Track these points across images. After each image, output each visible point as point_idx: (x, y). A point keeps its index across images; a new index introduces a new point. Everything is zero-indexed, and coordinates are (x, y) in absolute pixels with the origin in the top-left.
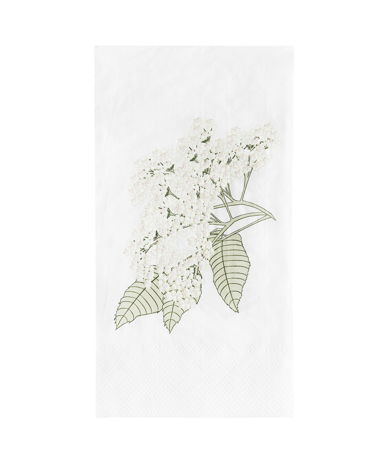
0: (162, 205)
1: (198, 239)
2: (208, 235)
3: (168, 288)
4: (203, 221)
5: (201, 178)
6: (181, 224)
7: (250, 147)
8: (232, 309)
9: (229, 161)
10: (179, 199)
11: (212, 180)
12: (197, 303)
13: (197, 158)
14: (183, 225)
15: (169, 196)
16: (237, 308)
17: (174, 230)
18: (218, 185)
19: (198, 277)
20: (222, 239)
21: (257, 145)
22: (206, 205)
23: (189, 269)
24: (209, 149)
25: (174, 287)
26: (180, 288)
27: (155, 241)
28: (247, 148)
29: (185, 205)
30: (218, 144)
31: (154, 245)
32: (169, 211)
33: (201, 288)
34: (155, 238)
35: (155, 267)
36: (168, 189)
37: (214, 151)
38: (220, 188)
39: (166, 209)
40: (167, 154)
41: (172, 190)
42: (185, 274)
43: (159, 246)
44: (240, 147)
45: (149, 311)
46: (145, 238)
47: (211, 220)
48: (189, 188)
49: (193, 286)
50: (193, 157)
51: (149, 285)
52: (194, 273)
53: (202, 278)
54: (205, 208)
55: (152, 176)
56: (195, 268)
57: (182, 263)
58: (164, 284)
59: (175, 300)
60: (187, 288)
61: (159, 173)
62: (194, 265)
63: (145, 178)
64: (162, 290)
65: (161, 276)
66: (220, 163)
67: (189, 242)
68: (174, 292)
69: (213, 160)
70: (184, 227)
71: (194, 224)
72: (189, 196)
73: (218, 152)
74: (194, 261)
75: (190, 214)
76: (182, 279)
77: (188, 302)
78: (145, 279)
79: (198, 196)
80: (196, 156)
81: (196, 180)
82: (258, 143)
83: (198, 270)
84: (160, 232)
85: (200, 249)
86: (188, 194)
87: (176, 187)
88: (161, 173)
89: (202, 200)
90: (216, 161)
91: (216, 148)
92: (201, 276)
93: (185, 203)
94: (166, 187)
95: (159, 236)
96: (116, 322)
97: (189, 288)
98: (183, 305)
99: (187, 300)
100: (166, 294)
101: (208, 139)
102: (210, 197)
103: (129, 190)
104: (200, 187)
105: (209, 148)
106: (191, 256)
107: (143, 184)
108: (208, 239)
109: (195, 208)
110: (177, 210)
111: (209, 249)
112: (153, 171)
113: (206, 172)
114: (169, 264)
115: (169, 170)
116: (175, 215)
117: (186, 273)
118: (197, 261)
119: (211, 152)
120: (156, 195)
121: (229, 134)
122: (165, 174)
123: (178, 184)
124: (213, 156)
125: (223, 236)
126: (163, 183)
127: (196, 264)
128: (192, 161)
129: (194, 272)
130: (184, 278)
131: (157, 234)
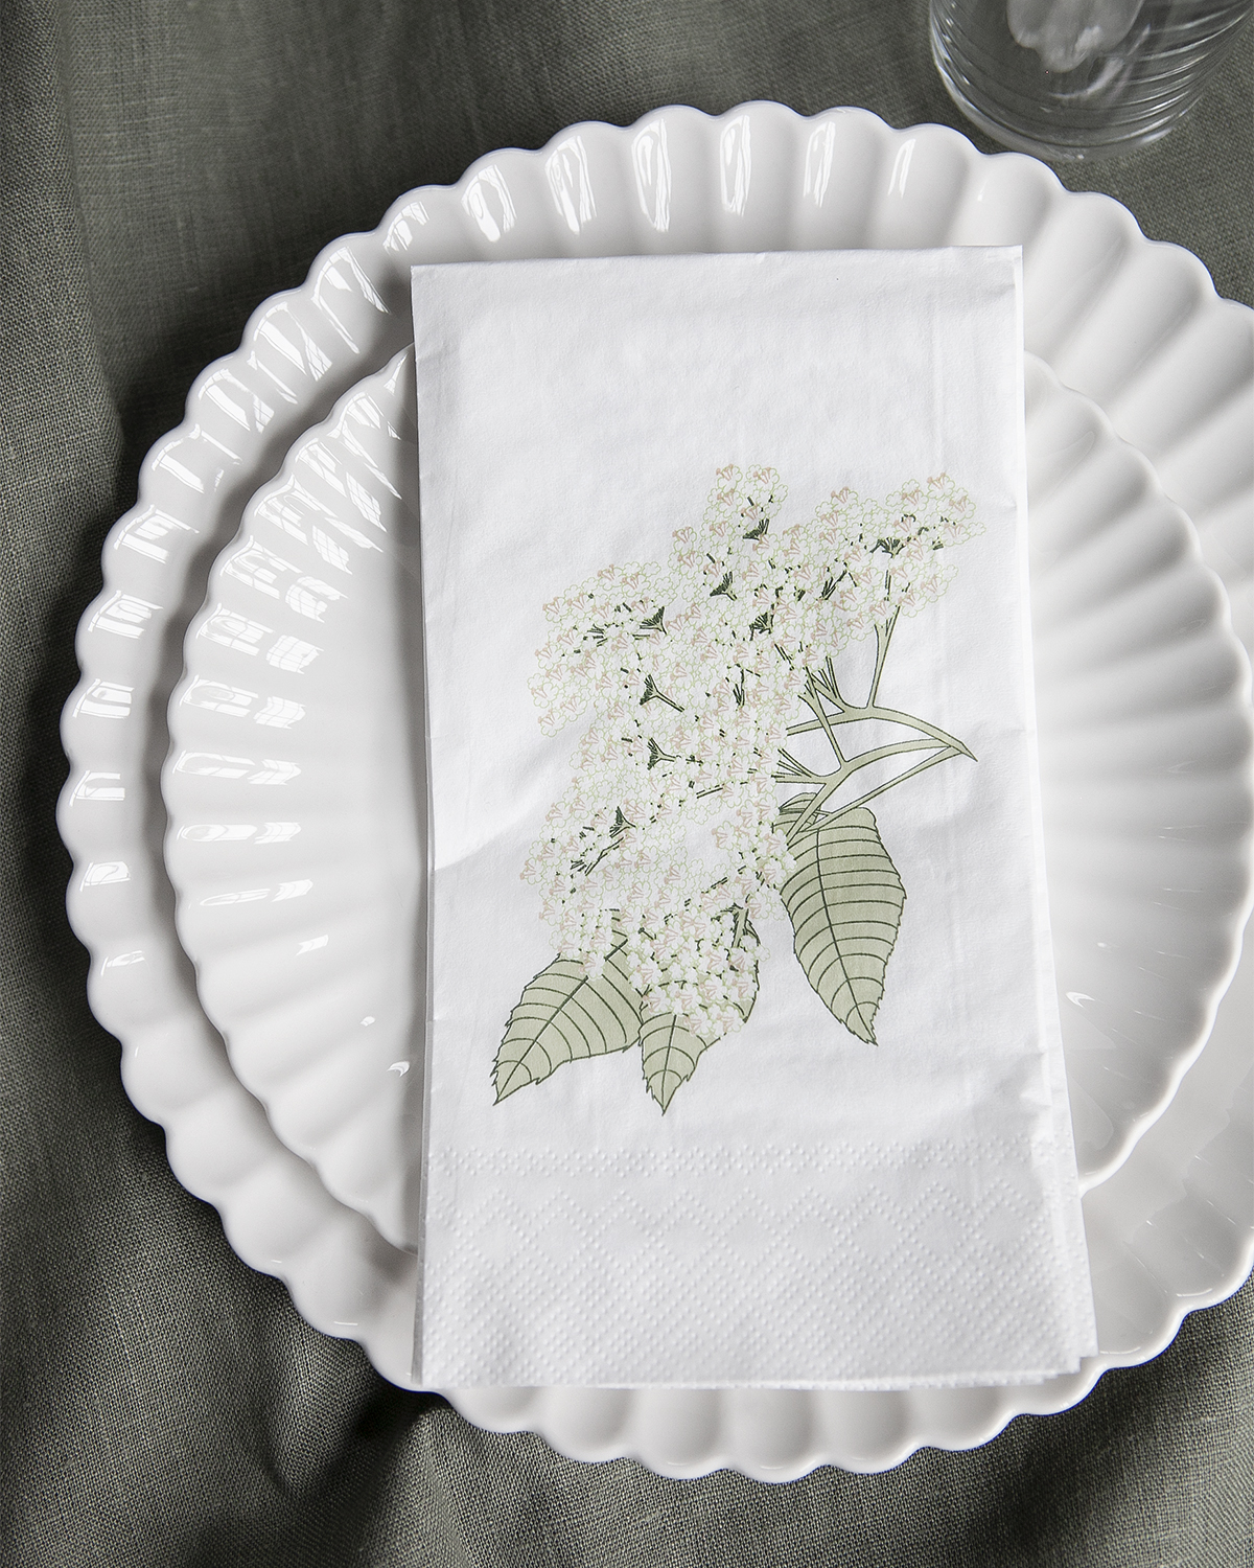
0: (633, 732)
1: (742, 828)
2: (773, 815)
3: (656, 977)
4: (757, 774)
5: (745, 645)
6: (691, 785)
7: (889, 546)
8: (854, 1033)
9: (828, 591)
10: (681, 709)
11: (781, 651)
12: (745, 1020)
13: (733, 586)
14: (698, 787)
15: (653, 703)
16: (870, 1030)
17: (671, 803)
18: (798, 661)
19: (748, 941)
20: (815, 826)
21: (909, 539)
22: (765, 724)
23: (718, 919)
24: (766, 558)
25: (675, 972)
26: (691, 976)
27: (615, 840)
28: (881, 548)
29: (701, 729)
30: (793, 541)
31: (612, 851)
32: (653, 746)
33: (757, 971)
34: (615, 830)
35: (616, 915)
36: (649, 683)
37: (780, 561)
38: (805, 671)
39: (645, 742)
40: (641, 578)
41: (663, 684)
42: (707, 935)
43: (627, 855)
44: (858, 548)
45: (597, 1046)
46: (586, 832)
47: (781, 769)
48: (711, 677)
49: (732, 968)
50: (719, 581)
51: (596, 969)
52: (734, 930)
53: (758, 942)
54: (762, 735)
55: (599, 644)
56: (736, 915)
57: (696, 901)
58: (643, 966)
59: (678, 1010)
60: (713, 976)
61: (620, 636)
62: (735, 905)
63: (579, 652)
64: (638, 982)
65: (635, 940)
66: (800, 598)
67: (718, 838)
68: (674, 988)
69: (781, 588)
70: (701, 795)
71: (729, 784)
72: (713, 700)
73: (794, 565)
74: (733, 894)
75: (719, 755)
76: (699, 949)
77: (719, 1018)
78: (585, 950)
79: (740, 699)
80: (728, 580)
81: (733, 652)
82: (914, 533)
83: (746, 920)
84: (628, 810)
85: (750, 859)
86: (708, 695)
87: (673, 677)
88: (624, 635)
89: (751, 712)
90: (789, 590)
91: (786, 553)
92: (757, 937)
93: (701, 720)
94: (643, 677)
95: (625, 824)
96: (495, 1082)
97: (720, 976)
98: (704, 1025)
99: (714, 1010)
100: (650, 994)
101: (763, 527)
102: (775, 702)
103: (533, 691)
104: (745, 673)
105: (768, 554)
106: (725, 881)
107: (573, 670)
108: (773, 826)
109: (730, 737)
110: (678, 746)
111: (779, 855)
112: (601, 631)
113: (762, 624)
114: (657, 905)
115: (648, 624)
116: (672, 759)
117: (711, 931)
118: (744, 894)
119: (773, 567)
120: (613, 702)
121: (826, 510)
122: (637, 637)
123: (678, 665)
124: (780, 578)
125: (820, 817)
126: (634, 663)
127: (741, 904)
128: (717, 596)
129: (733, 924)
130: (706, 946)
131: (620, 817)
